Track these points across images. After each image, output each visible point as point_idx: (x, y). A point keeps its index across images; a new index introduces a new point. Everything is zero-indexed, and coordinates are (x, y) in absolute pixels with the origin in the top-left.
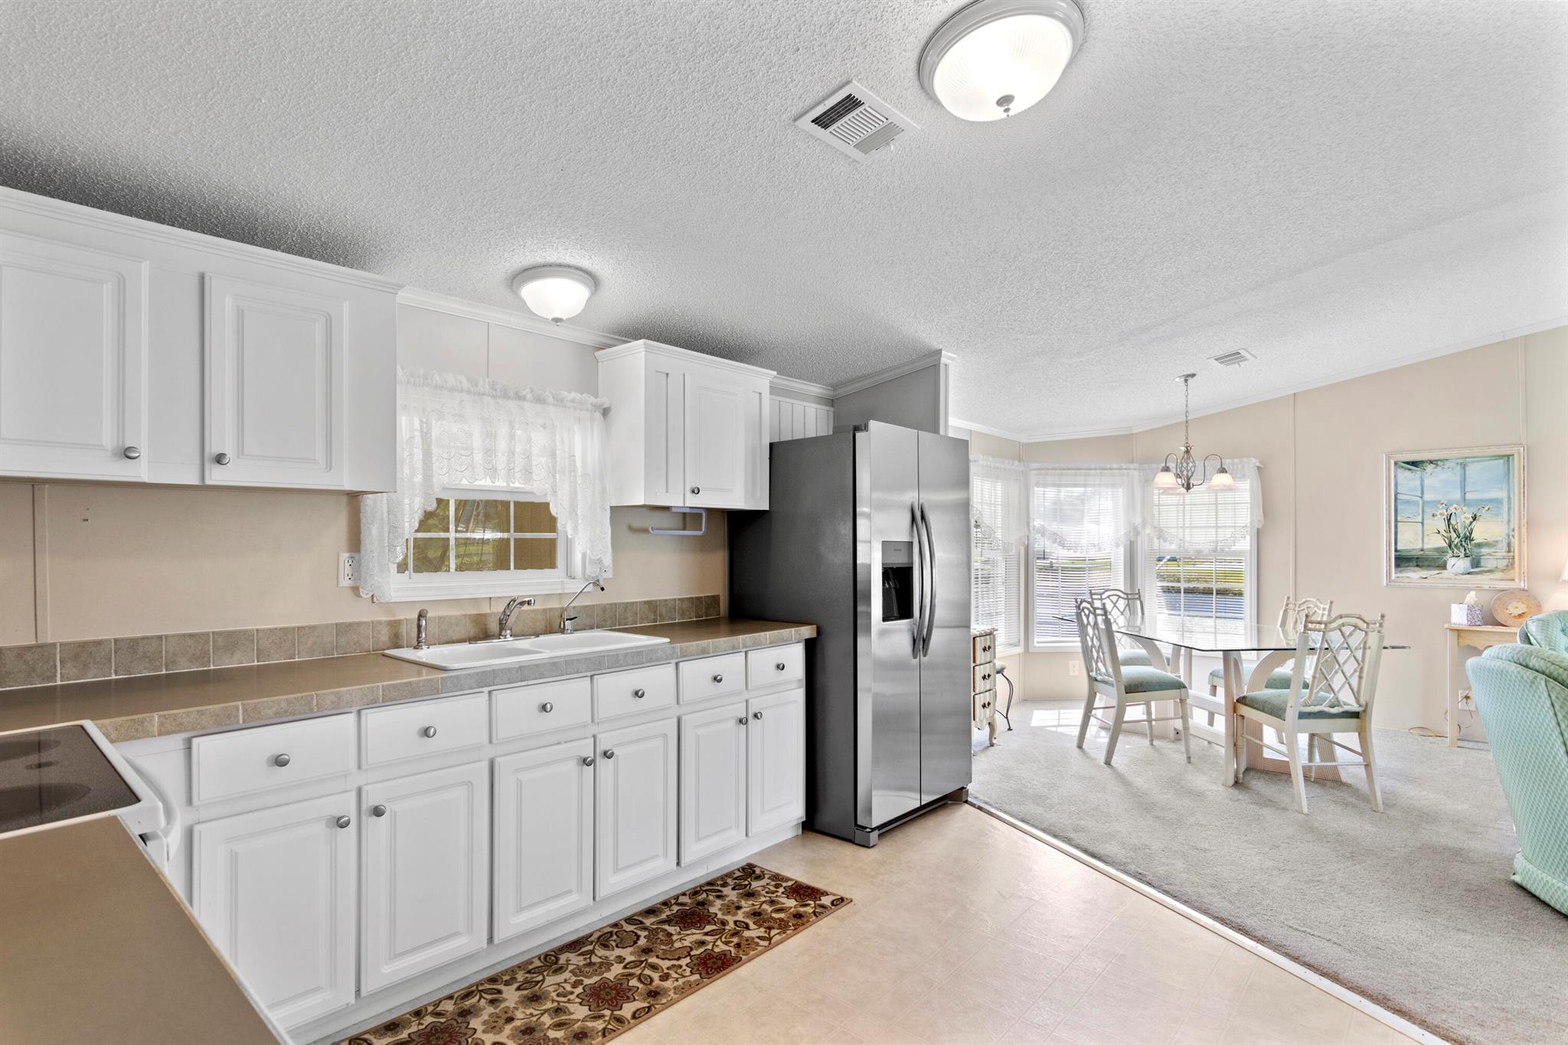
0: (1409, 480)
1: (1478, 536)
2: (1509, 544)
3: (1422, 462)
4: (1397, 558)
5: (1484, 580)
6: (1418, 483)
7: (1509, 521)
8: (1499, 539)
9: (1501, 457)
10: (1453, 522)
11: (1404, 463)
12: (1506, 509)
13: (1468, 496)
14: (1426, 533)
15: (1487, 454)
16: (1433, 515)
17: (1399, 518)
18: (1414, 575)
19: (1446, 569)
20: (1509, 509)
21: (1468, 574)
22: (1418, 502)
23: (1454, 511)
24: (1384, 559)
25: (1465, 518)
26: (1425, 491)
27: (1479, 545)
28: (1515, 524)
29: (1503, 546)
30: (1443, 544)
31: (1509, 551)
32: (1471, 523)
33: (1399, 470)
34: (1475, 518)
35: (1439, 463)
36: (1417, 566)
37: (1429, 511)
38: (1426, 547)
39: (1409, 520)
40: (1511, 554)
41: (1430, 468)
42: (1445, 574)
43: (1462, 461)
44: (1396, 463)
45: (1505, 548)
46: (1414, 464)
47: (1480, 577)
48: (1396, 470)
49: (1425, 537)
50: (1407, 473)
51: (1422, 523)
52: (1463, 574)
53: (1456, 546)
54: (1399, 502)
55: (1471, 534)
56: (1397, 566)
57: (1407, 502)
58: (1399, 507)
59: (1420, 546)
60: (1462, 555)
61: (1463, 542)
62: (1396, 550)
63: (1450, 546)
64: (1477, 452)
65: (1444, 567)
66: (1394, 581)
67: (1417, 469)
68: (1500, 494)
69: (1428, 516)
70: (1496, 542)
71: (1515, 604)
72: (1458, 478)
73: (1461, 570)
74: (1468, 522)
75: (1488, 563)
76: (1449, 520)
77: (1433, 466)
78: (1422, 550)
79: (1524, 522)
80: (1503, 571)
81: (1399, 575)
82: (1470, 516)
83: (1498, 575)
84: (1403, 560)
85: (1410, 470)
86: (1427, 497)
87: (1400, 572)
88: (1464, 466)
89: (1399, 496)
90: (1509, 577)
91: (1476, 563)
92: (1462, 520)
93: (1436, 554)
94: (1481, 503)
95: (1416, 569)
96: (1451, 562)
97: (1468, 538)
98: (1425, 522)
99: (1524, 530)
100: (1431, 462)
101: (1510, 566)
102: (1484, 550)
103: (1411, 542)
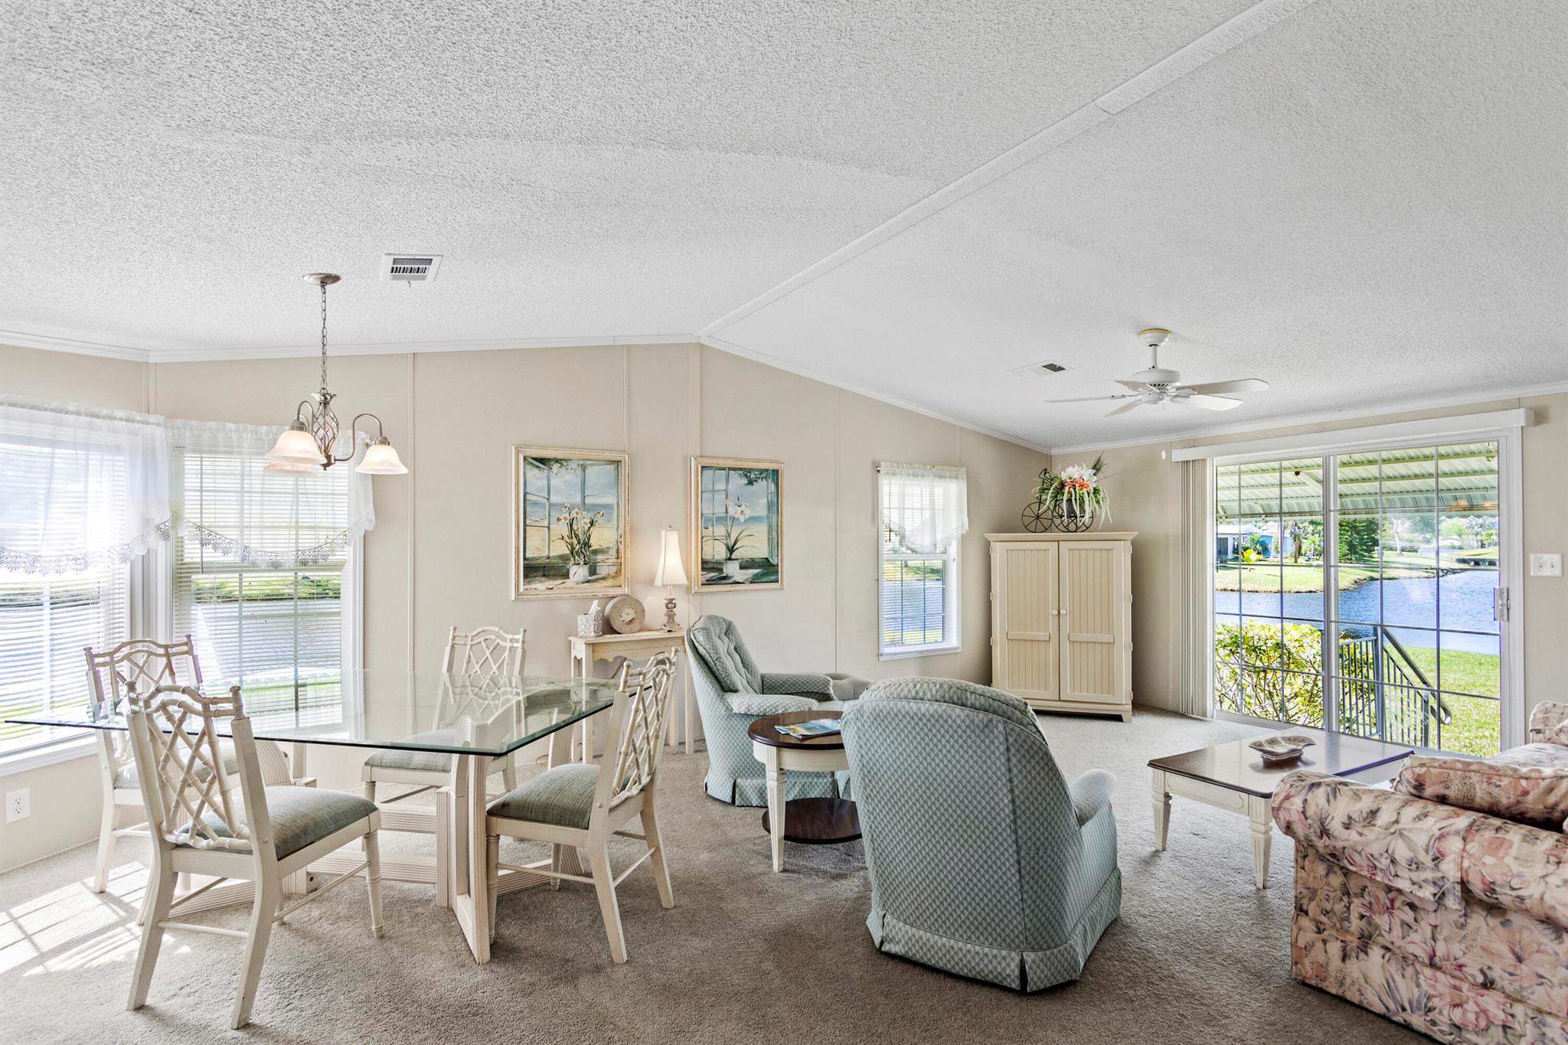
0: (537, 477)
1: (595, 543)
2: (618, 551)
3: (549, 460)
4: (526, 567)
5: (601, 588)
6: (545, 482)
7: (618, 527)
8: (611, 545)
9: (612, 462)
10: (575, 527)
11: (533, 458)
12: (616, 515)
13: (588, 500)
14: (552, 538)
15: (600, 458)
16: (558, 519)
17: (528, 522)
18: (541, 586)
19: (568, 578)
20: (618, 516)
21: (587, 582)
22: (544, 504)
23: (575, 515)
24: (513, 569)
25: (585, 523)
26: (551, 493)
27: (595, 552)
28: (621, 531)
29: (613, 552)
30: (566, 551)
31: (618, 558)
32: (589, 528)
33: (529, 467)
34: (592, 523)
35: (564, 462)
36: (544, 576)
37: (555, 515)
38: (552, 554)
39: (537, 524)
40: (619, 560)
41: (556, 467)
42: (569, 583)
43: (581, 462)
44: (525, 458)
45: (615, 555)
46: (543, 461)
47: (596, 584)
48: (524, 466)
49: (551, 543)
50: (535, 471)
51: (549, 528)
52: (583, 583)
53: (577, 552)
54: (527, 502)
55: (589, 540)
56: (526, 576)
57: (536, 504)
58: (528, 509)
59: (546, 554)
60: (582, 563)
61: (583, 549)
62: (525, 559)
63: (572, 553)
64: (593, 455)
65: (566, 576)
66: (522, 594)
67: (543, 466)
68: (610, 500)
69: (553, 520)
70: (608, 548)
71: (627, 610)
72: (579, 481)
73: (581, 579)
74: (587, 527)
75: (603, 570)
76: (571, 525)
77: (559, 465)
78: (548, 558)
79: (628, 528)
80: (613, 577)
81: (527, 587)
82: (588, 521)
83: (610, 582)
84: (533, 570)
85: (538, 467)
86: (554, 499)
87: (529, 583)
88: (584, 468)
89: (528, 497)
90: (618, 584)
91: (593, 571)
92: (581, 526)
93: (560, 561)
94: (596, 508)
95: (544, 579)
96: (573, 569)
97: (587, 544)
98: (551, 527)
99: (628, 537)
100: (557, 461)
101: (618, 573)
102: (600, 557)
103: (538, 549)
